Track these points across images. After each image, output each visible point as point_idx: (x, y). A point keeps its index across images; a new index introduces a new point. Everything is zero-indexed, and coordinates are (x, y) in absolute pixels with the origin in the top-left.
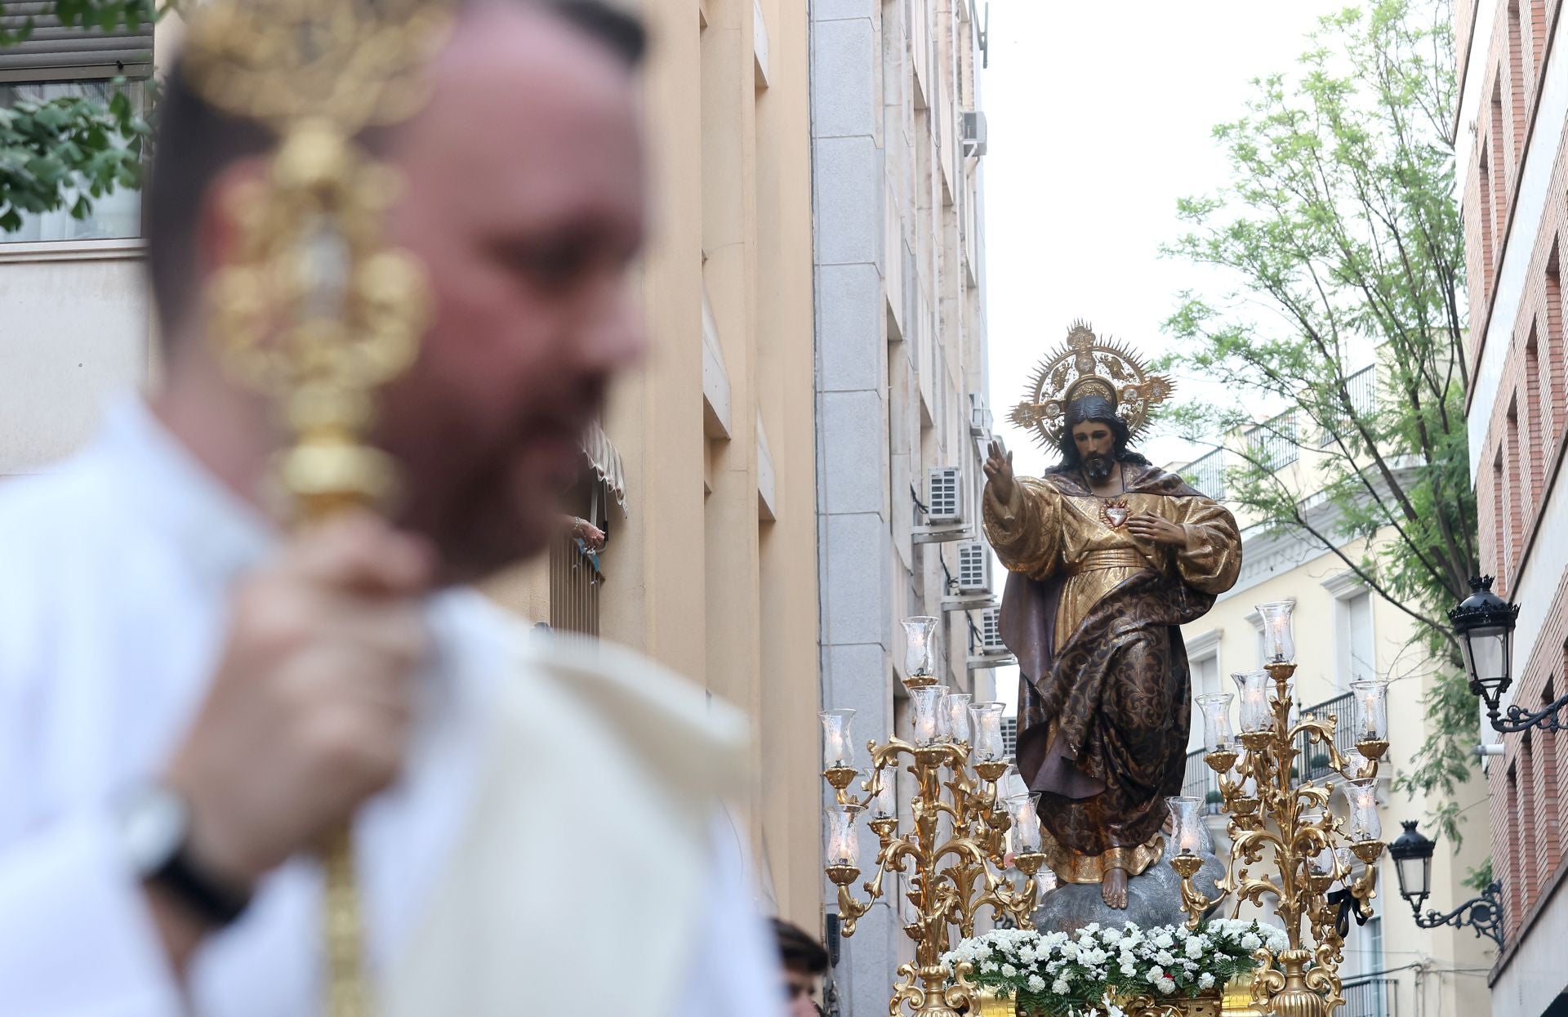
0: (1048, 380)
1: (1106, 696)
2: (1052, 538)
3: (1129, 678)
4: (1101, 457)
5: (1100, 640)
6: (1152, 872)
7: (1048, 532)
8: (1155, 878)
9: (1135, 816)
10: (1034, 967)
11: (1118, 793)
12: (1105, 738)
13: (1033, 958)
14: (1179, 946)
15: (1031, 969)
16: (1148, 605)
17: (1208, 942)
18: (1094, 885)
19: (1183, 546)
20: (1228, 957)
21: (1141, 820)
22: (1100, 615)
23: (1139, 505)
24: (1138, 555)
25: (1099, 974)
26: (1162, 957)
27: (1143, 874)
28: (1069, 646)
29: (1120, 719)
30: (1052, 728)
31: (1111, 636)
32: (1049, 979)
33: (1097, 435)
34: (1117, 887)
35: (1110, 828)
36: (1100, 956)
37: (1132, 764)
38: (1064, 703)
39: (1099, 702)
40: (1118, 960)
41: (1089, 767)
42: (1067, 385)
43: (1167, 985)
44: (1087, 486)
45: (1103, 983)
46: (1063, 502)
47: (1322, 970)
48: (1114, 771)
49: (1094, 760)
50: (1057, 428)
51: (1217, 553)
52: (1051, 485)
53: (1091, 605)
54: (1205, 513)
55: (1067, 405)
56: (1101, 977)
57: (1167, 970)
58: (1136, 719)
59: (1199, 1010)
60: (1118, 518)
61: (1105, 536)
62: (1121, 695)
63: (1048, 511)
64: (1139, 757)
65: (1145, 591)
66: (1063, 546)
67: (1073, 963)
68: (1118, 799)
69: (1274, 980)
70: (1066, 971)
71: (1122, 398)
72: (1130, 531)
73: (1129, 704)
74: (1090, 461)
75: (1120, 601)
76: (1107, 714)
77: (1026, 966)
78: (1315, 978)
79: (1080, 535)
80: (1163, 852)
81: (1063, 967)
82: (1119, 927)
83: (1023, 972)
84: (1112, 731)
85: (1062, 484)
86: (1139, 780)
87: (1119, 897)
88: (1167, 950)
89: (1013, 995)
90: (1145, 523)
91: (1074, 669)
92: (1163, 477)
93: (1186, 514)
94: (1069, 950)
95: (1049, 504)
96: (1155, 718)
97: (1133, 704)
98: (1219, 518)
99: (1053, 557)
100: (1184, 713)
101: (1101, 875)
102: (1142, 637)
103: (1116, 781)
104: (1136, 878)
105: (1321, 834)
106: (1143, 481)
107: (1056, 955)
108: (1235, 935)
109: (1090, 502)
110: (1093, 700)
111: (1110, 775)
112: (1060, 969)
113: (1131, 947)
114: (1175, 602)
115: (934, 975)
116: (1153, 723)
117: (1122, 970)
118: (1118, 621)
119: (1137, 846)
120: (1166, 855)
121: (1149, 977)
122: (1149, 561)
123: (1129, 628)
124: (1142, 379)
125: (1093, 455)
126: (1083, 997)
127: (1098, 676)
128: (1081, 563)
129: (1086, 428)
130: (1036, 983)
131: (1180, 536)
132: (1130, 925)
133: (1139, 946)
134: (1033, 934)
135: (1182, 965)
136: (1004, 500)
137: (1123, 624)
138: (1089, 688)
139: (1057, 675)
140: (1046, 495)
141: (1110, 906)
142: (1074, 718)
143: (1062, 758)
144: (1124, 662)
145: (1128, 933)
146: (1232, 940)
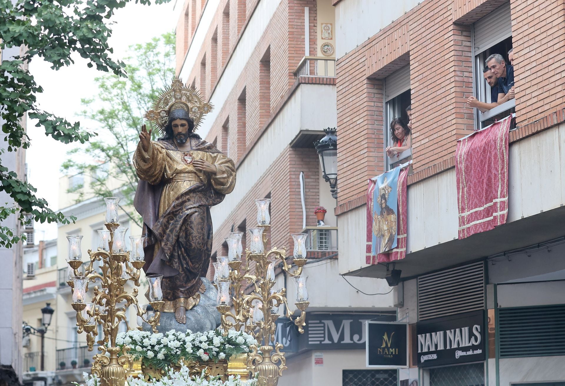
0: (162, 102)
1: (181, 234)
2: (162, 167)
3: (191, 227)
4: (184, 135)
5: (180, 211)
6: (195, 308)
7: (160, 165)
8: (197, 311)
9: (190, 285)
10: (149, 348)
11: (184, 275)
12: (180, 252)
13: (149, 344)
14: (210, 341)
15: (148, 348)
16: (200, 197)
17: (222, 340)
18: (171, 313)
19: (215, 174)
20: (231, 346)
21: (192, 287)
22: (180, 200)
23: (197, 156)
24: (196, 176)
25: (177, 352)
26: (203, 345)
27: (191, 309)
28: (167, 213)
29: (187, 244)
30: (156, 247)
31: (184, 209)
32: (156, 353)
33: (182, 125)
34: (181, 314)
35: (179, 290)
36: (178, 344)
37: (190, 263)
38: (164, 237)
39: (178, 237)
40: (185, 346)
41: (172, 264)
42: (170, 104)
43: (205, 357)
44: (176, 146)
45: (178, 355)
46: (166, 152)
47: (278, 355)
48: (182, 266)
49: (174, 261)
50: (164, 121)
51: (228, 177)
52: (161, 145)
53: (176, 196)
54: (223, 160)
55: (169, 112)
56: (178, 353)
57: (205, 351)
58: (193, 245)
59: (217, 368)
60: (189, 160)
61: (183, 167)
62: (188, 234)
63: (160, 156)
64: (193, 261)
65: (198, 192)
66: (165, 170)
67: (166, 346)
68: (183, 278)
69: (257, 358)
70: (163, 350)
71: (191, 111)
72: (194, 166)
73: (191, 238)
74: (178, 136)
75: (189, 195)
76: (181, 242)
77: (146, 347)
78: (276, 358)
79: (173, 167)
80: (200, 301)
81: (162, 348)
82: (183, 331)
83: (145, 349)
84: (183, 249)
85: (165, 145)
86: (193, 270)
87: (183, 319)
88: (205, 342)
89: (141, 359)
90: (200, 163)
91: (168, 222)
92: (207, 144)
93: (215, 160)
94: (164, 341)
95: (161, 153)
96: (201, 245)
97: (192, 238)
98: (229, 163)
99: (161, 175)
100: (209, 243)
101: (174, 309)
102: (197, 211)
103: (183, 270)
104: (189, 311)
105: (281, 298)
106: (199, 145)
107: (159, 343)
108: (234, 337)
109: (177, 153)
110: (176, 236)
111: (181, 268)
112: (161, 349)
113: (190, 341)
114: (210, 197)
115: (114, 351)
116: (200, 247)
117: (187, 350)
118: (187, 204)
119: (189, 297)
120: (201, 302)
121: (198, 353)
122: (201, 180)
123: (192, 206)
124: (200, 104)
125: (180, 134)
126: (170, 361)
127: (179, 226)
128: (173, 178)
129: (178, 122)
130: (150, 354)
131: (214, 169)
132: (189, 331)
133: (194, 340)
134: (148, 333)
135: (212, 349)
136: (146, 150)
137: (189, 205)
138: (174, 231)
139: (161, 225)
140: (160, 149)
141: (179, 322)
142: (167, 243)
143: (161, 259)
144: (189, 221)
145: (188, 335)
146: (232, 339)
